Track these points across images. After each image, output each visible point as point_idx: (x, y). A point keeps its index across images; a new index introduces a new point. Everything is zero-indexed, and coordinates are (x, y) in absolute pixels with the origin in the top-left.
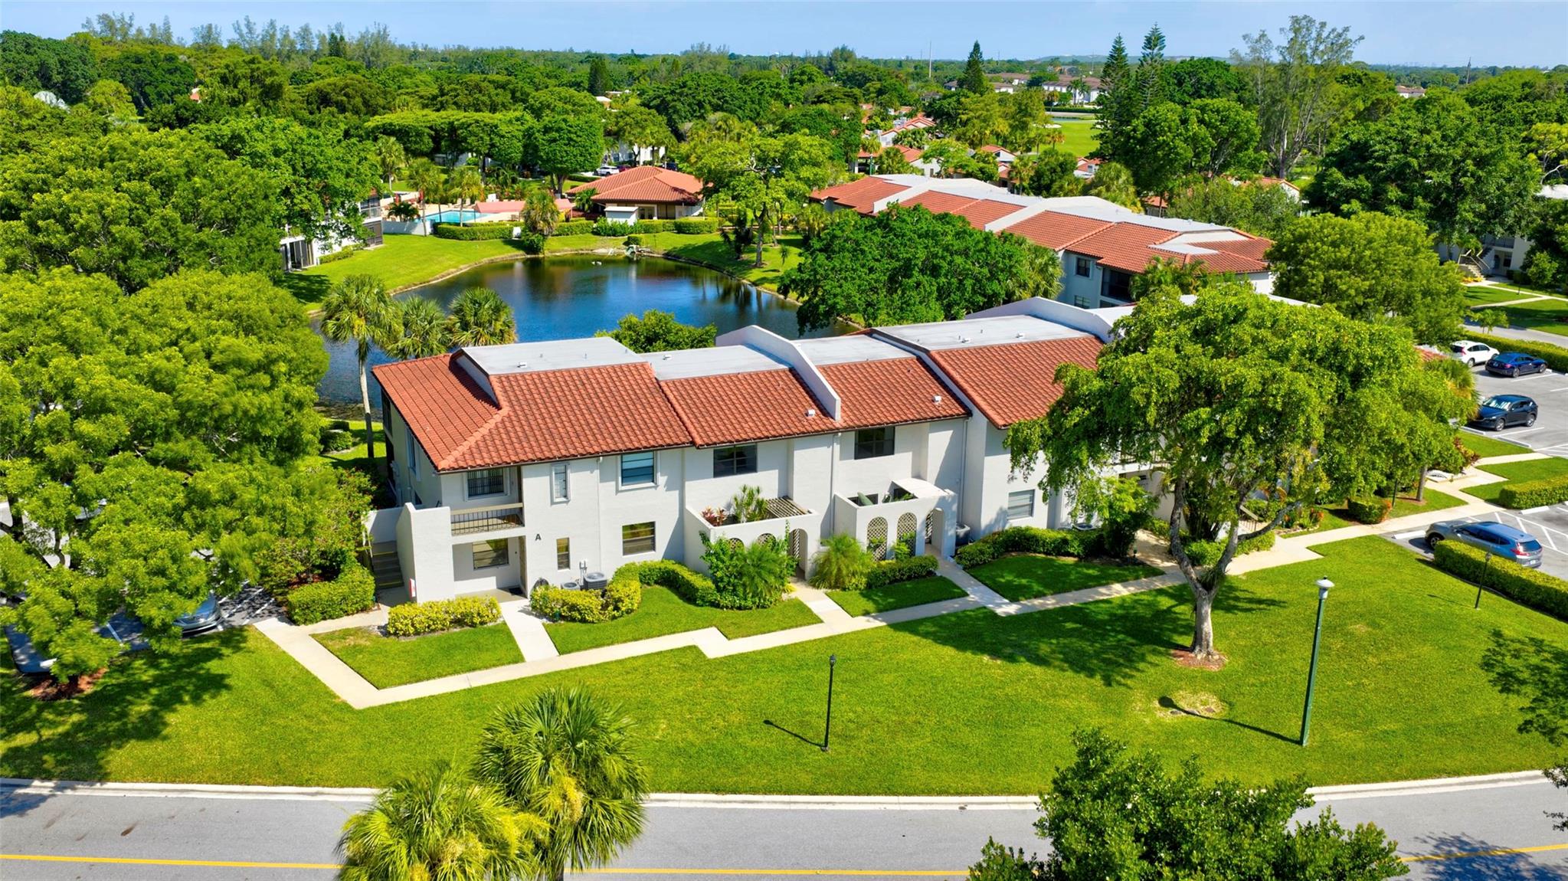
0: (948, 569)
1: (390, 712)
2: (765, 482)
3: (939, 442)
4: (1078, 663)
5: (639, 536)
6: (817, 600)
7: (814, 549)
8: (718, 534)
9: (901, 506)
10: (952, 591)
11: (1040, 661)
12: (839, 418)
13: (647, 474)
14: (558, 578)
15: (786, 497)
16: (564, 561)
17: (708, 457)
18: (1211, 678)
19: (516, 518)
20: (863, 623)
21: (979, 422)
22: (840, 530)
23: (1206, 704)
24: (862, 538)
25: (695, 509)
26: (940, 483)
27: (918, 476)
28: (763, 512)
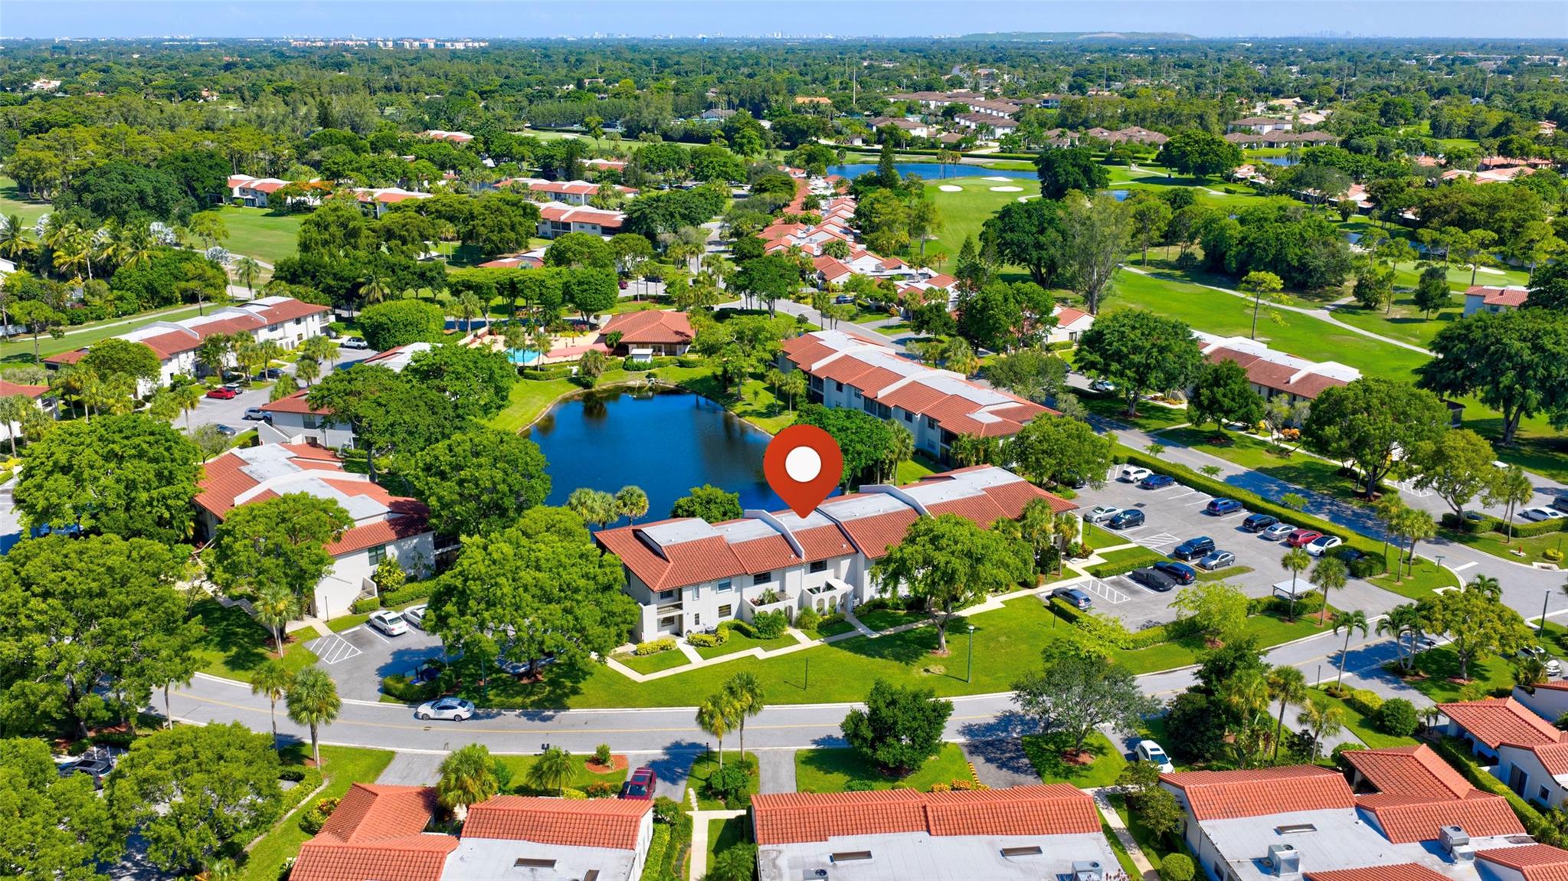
0: (850, 619)
1: (651, 683)
2: (774, 586)
3: (845, 564)
4: (897, 658)
5: (725, 610)
6: (797, 634)
7: (796, 613)
8: (758, 609)
9: (830, 593)
10: (852, 628)
11: (882, 656)
12: (804, 558)
13: (728, 586)
14: (695, 629)
15: (783, 591)
16: (697, 623)
17: (752, 578)
18: (943, 660)
19: (680, 607)
20: (817, 643)
21: (861, 556)
22: (806, 604)
23: (938, 669)
24: (815, 608)
25: (747, 598)
26: (847, 581)
27: (837, 578)
28: (774, 599)
